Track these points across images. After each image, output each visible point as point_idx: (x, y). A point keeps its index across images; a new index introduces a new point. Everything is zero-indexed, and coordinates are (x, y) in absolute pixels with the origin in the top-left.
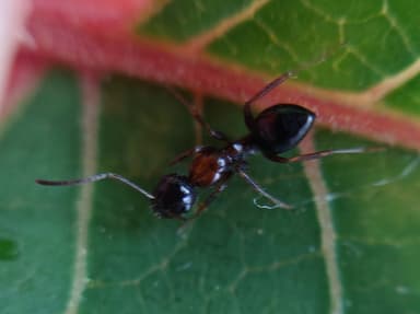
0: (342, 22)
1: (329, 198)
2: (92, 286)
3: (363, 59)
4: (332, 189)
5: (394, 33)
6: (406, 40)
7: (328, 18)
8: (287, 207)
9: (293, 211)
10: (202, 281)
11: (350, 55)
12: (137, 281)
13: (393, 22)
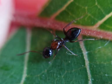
0: (86, 8)
1: (87, 52)
2: (28, 76)
3: (92, 17)
4: (87, 50)
5: (99, 9)
6: (103, 11)
7: (83, 7)
8: (76, 55)
9: (77, 56)
10: (55, 74)
11: (89, 16)
12: (39, 75)
13: (99, 7)
